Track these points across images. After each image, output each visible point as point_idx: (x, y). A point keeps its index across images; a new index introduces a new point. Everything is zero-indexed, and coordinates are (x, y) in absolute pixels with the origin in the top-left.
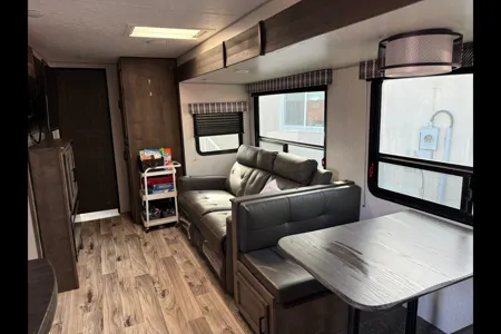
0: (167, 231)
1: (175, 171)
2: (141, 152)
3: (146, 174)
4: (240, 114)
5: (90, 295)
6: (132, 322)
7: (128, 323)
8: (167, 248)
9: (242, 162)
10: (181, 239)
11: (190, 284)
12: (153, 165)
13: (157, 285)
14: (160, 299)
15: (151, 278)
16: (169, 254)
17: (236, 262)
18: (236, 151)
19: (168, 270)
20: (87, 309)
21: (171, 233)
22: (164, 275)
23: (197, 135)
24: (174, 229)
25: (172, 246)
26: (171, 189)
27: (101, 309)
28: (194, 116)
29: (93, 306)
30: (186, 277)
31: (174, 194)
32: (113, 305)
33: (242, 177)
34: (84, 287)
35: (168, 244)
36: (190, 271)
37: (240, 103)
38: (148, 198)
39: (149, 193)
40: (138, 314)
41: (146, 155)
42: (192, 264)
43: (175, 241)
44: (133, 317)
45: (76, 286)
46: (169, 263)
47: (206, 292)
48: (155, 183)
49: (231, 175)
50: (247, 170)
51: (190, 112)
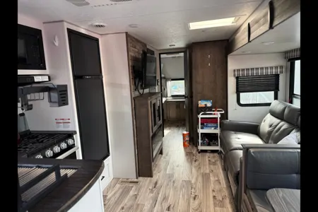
0: (212, 155)
1: (219, 116)
2: (200, 102)
3: (200, 116)
4: (277, 76)
5: (156, 183)
6: (171, 209)
7: (168, 209)
8: (207, 167)
9: (273, 114)
10: (219, 163)
11: (214, 197)
12: (205, 111)
13: (193, 190)
14: (192, 200)
15: (191, 184)
16: (208, 171)
17: (243, 194)
18: (269, 104)
19: (203, 183)
20: (152, 191)
21: (214, 157)
22: (199, 185)
23: (238, 92)
24: (216, 154)
25: (212, 166)
26: (216, 128)
27: (158, 194)
28: (237, 78)
29: (155, 191)
30: (213, 191)
31: (218, 131)
32: (165, 194)
33: (271, 126)
34: (155, 178)
35: (210, 164)
36: (217, 187)
37: (276, 67)
38: (200, 131)
39: (202, 128)
40: (176, 206)
41: (202, 104)
42: (220, 183)
43: (214, 164)
44: (172, 206)
45: (151, 176)
46: (206, 177)
47: (223, 207)
48: (206, 122)
49: (263, 123)
50: (276, 121)
51: (235, 75)
